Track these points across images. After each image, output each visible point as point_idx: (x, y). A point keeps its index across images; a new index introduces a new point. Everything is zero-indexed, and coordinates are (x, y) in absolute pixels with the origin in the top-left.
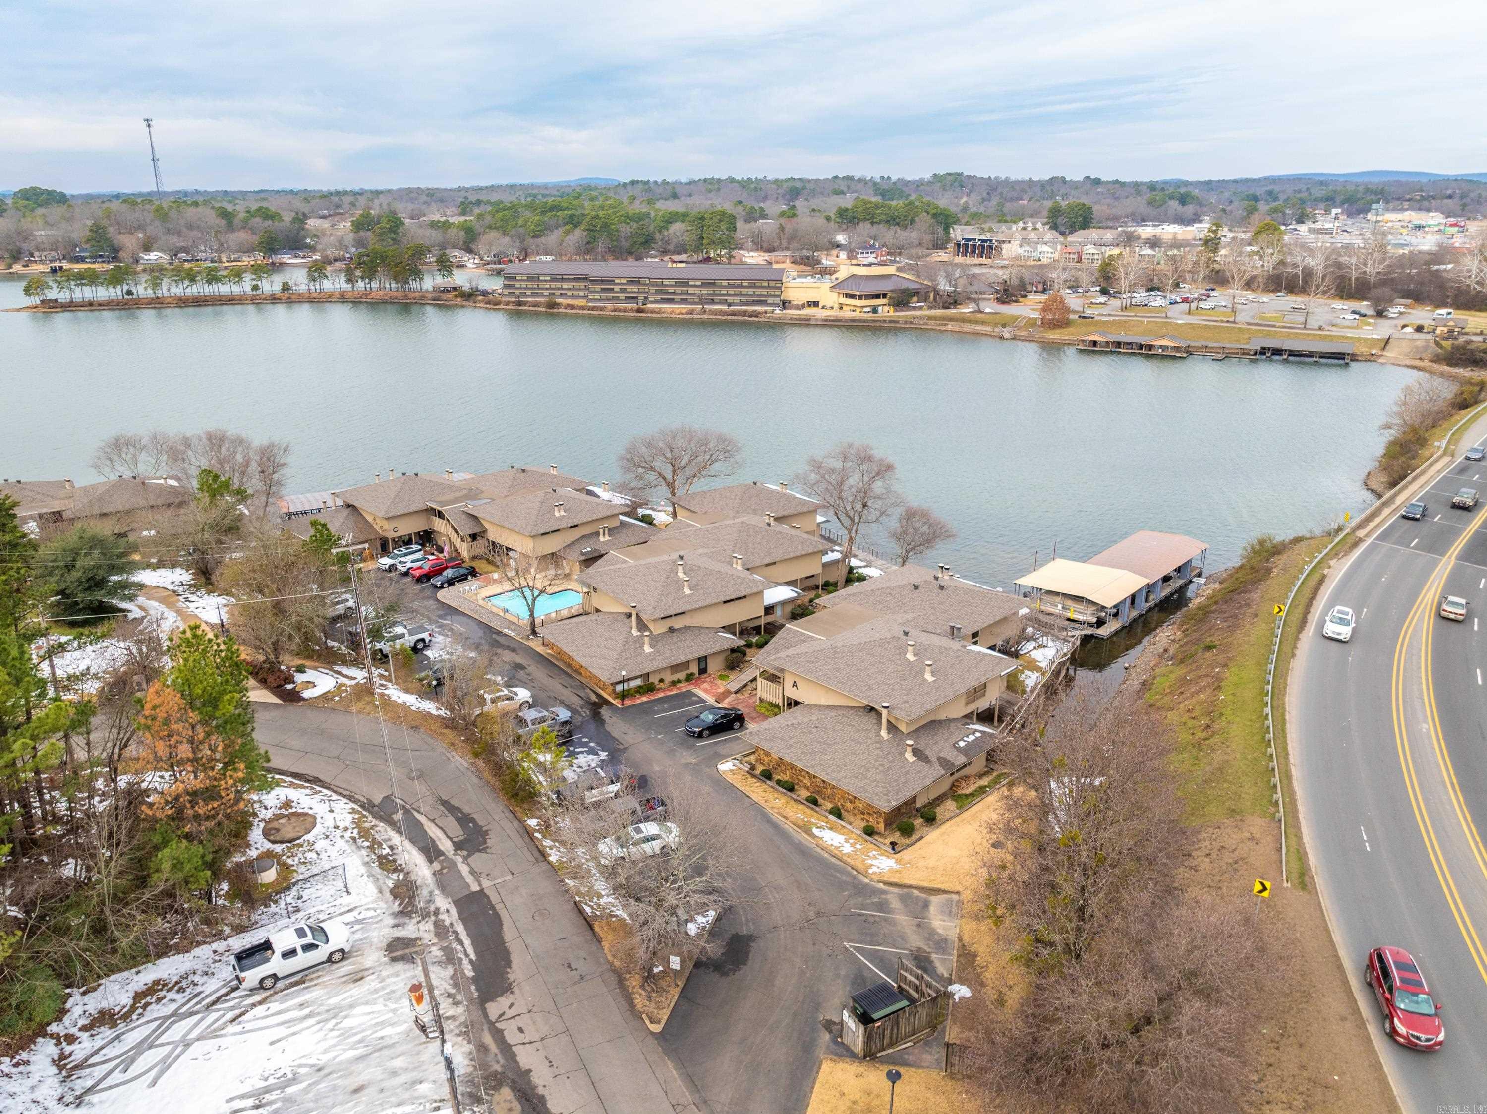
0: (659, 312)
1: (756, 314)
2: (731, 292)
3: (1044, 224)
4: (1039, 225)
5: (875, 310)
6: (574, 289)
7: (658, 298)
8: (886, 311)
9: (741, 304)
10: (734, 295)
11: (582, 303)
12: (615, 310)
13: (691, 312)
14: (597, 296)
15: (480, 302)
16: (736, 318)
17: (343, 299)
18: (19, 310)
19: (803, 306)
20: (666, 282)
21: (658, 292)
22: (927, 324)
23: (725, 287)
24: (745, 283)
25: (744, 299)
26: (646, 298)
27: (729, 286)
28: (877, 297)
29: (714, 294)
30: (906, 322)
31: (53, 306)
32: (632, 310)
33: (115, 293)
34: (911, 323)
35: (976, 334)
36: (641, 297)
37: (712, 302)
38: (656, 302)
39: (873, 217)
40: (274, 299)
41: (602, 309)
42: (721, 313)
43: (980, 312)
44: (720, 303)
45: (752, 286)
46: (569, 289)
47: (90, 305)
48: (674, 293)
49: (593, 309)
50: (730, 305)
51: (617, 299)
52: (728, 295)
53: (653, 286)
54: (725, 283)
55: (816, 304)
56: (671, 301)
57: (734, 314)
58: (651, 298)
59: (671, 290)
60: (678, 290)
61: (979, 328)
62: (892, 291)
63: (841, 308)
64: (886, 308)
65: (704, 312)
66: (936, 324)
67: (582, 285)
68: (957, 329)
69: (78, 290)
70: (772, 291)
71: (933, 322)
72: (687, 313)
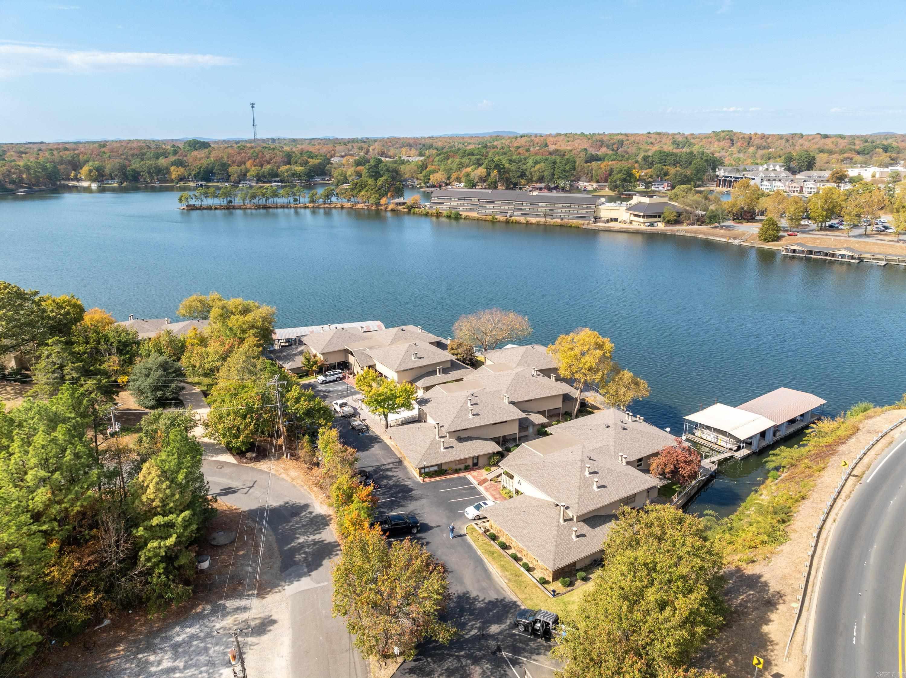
2: (564, 211)
3: (781, 167)
4: (777, 168)
5: (652, 225)
7: (519, 213)
8: (659, 226)
9: (569, 218)
10: (566, 213)
11: (474, 215)
14: (483, 211)
19: (608, 221)
20: (524, 204)
23: (560, 208)
25: (571, 215)
26: (512, 213)
27: (563, 207)
28: (655, 217)
31: (192, 209)
33: (223, 202)
36: (509, 212)
37: (552, 217)
38: (518, 216)
39: (665, 162)
44: (557, 217)
47: (210, 208)
48: (529, 211)
50: (562, 219)
52: (561, 213)
54: (560, 205)
55: (616, 220)
56: (527, 215)
58: (515, 213)
59: (527, 208)
60: (532, 208)
61: (719, 239)
62: (665, 213)
63: (631, 223)
64: (659, 224)
70: (588, 211)
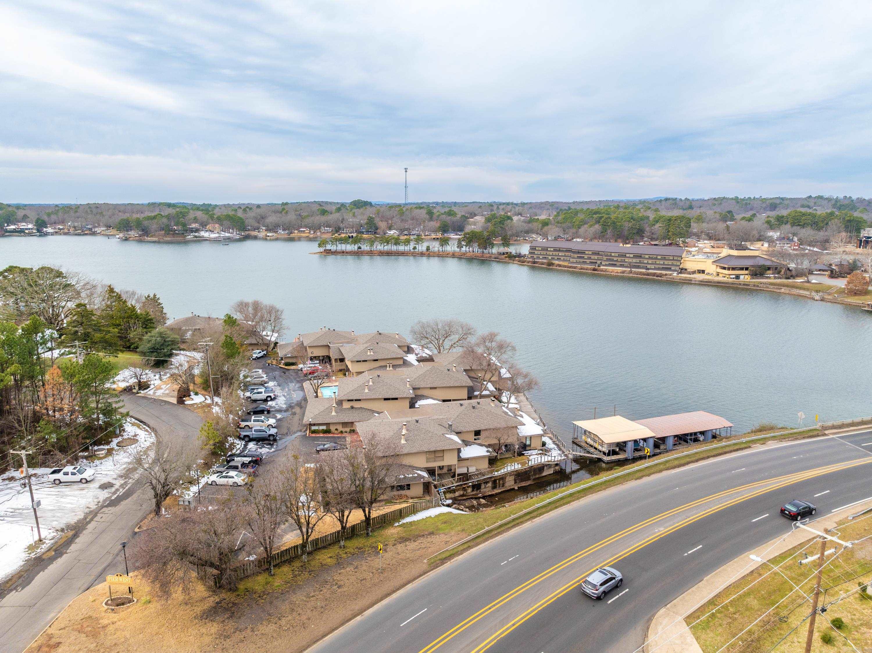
0: (606, 271)
1: (660, 276)
2: (650, 262)
5: (738, 277)
6: (565, 256)
7: (607, 263)
8: (745, 278)
9: (655, 269)
10: (652, 264)
11: (566, 264)
12: (581, 269)
13: (623, 272)
14: (575, 260)
15: (516, 260)
16: (649, 277)
17: (453, 255)
18: (315, 253)
19: (694, 272)
20: (613, 254)
21: (608, 260)
22: (768, 288)
23: (647, 258)
24: (659, 257)
25: (657, 266)
26: (601, 263)
27: (649, 258)
28: (742, 269)
29: (640, 262)
30: (754, 286)
31: (328, 252)
32: (590, 269)
33: (354, 248)
34: (758, 286)
35: (800, 296)
36: (599, 262)
37: (638, 267)
38: (606, 265)
40: (422, 254)
41: (575, 268)
42: (641, 273)
43: (808, 282)
44: (643, 268)
45: (664, 259)
46: (562, 256)
47: (343, 252)
48: (617, 261)
49: (570, 267)
50: (648, 269)
51: (584, 263)
52: (648, 263)
53: (606, 256)
54: (647, 257)
55: (703, 272)
56: (614, 265)
57: (648, 274)
58: (603, 263)
59: (615, 259)
60: (619, 259)
61: (802, 292)
62: (752, 266)
63: (718, 275)
65: (631, 272)
66: (774, 288)
67: (569, 254)
68: (787, 292)
69: (339, 246)
70: (675, 263)
71: (772, 287)
72: (620, 273)
